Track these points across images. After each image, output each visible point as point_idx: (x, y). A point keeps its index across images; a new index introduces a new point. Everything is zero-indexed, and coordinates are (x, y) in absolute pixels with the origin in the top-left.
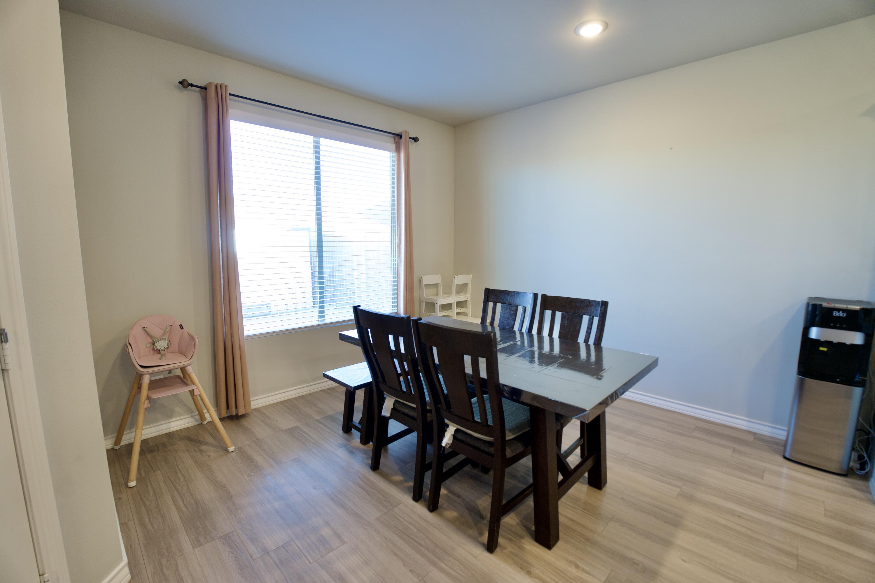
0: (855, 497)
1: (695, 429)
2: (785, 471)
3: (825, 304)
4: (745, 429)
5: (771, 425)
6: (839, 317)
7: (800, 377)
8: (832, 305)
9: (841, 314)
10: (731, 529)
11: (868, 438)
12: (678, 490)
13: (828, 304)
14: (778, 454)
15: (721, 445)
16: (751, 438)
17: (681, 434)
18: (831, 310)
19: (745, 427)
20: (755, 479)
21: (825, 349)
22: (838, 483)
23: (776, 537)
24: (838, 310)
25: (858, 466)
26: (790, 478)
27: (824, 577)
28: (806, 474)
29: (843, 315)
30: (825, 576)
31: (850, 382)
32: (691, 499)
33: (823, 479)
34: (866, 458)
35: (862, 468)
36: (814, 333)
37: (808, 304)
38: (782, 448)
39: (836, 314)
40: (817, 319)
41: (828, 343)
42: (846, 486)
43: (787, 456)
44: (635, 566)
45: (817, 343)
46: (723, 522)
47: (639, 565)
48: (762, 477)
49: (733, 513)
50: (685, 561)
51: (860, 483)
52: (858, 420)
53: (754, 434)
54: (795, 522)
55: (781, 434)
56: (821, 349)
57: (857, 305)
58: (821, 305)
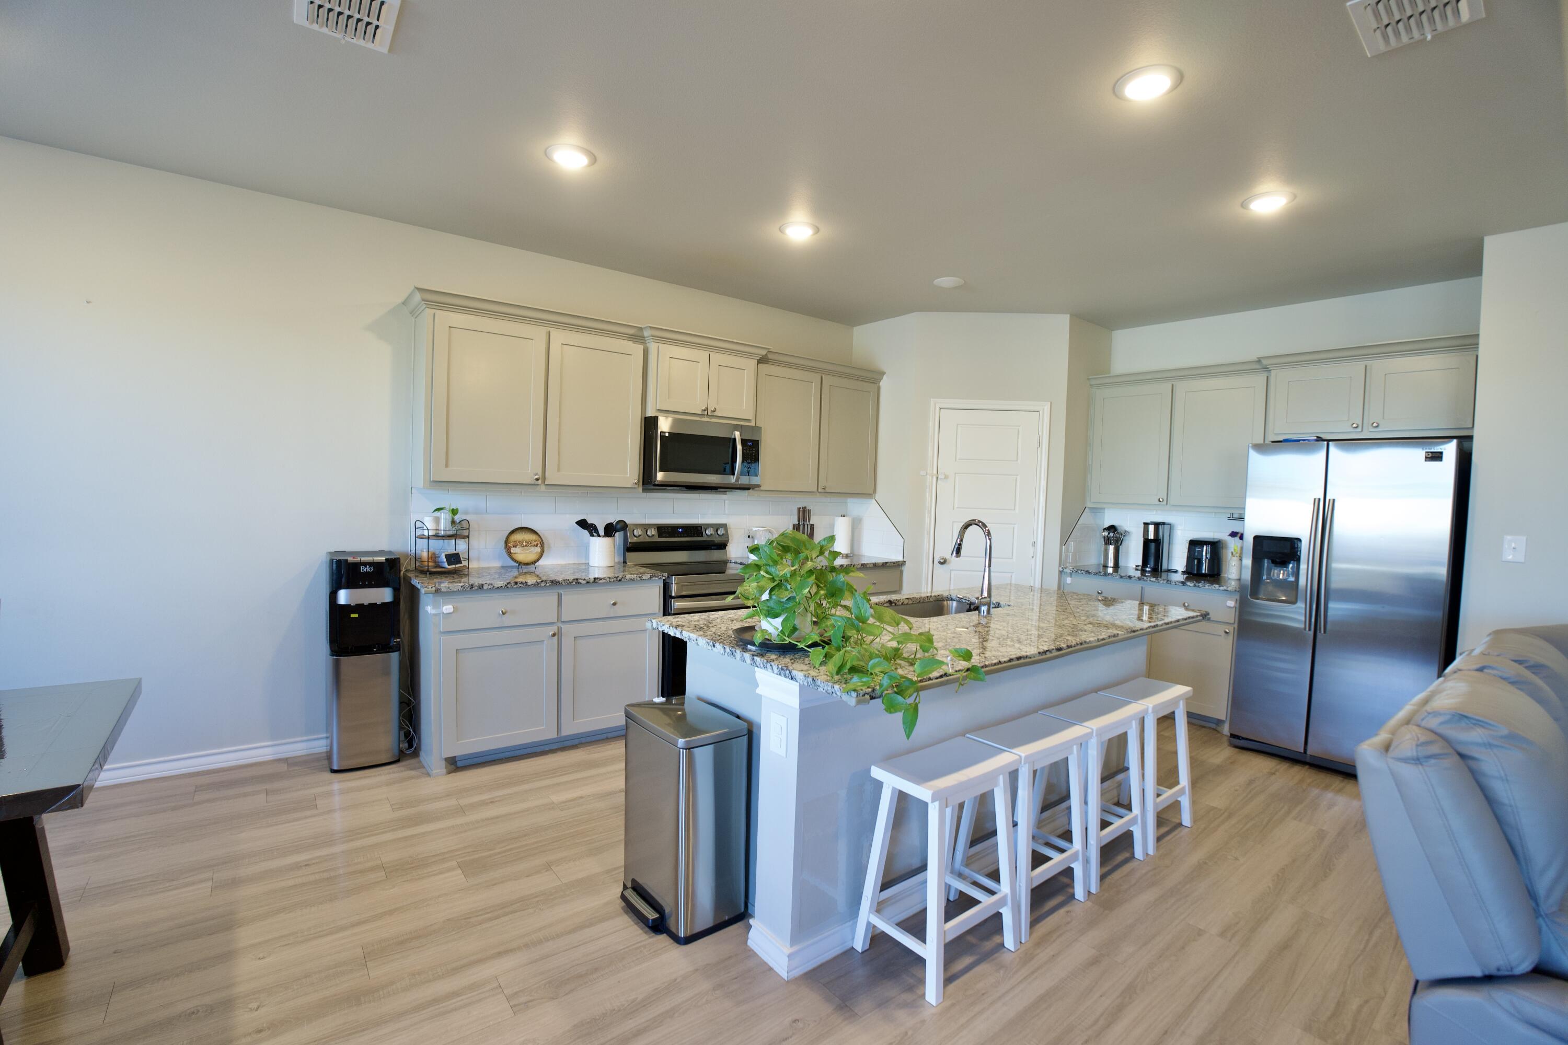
0: (412, 778)
1: (195, 791)
2: (336, 787)
3: (350, 559)
4: (271, 759)
5: (305, 738)
6: (367, 573)
7: (334, 657)
8: (358, 559)
9: (368, 569)
10: (304, 884)
11: (410, 709)
12: (210, 884)
13: (354, 558)
14: (323, 771)
15: (245, 795)
16: (283, 767)
17: (174, 809)
18: (357, 565)
19: (271, 756)
20: (308, 813)
21: (356, 616)
22: (394, 773)
23: (356, 861)
24: (365, 564)
25: (406, 745)
26: (342, 792)
27: (413, 867)
28: (361, 778)
29: (371, 569)
30: (412, 865)
31: (386, 648)
32: (234, 883)
33: (380, 775)
34: (412, 732)
35: (411, 746)
36: (343, 597)
37: (332, 561)
38: (326, 762)
39: (363, 569)
40: (344, 580)
41: (359, 608)
42: (402, 771)
43: (335, 768)
44: (193, 1016)
45: (347, 608)
46: (291, 883)
47: (198, 1011)
48: (316, 807)
49: (297, 866)
50: (264, 958)
51: (412, 762)
52: (400, 692)
53: (285, 760)
54: (367, 834)
55: (319, 746)
56: (352, 616)
57: (382, 556)
58: (347, 560)
